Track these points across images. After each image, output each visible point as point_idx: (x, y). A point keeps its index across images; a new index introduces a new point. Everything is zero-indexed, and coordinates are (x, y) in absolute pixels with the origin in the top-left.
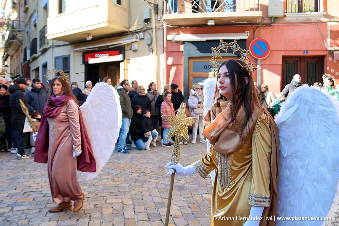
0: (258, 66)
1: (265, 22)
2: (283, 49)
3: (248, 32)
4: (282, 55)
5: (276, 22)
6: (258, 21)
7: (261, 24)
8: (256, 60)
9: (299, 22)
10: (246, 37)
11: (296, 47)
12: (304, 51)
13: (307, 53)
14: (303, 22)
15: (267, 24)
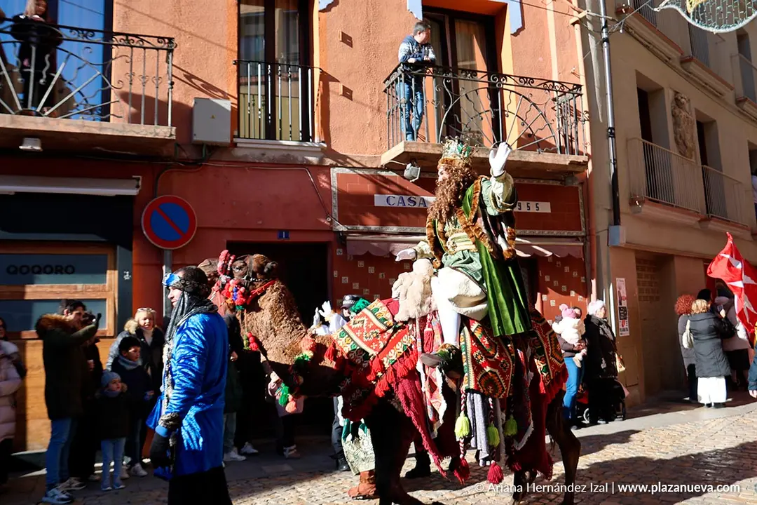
0: (164, 268)
1: (184, 155)
2: (229, 225)
3: (138, 179)
4: (225, 241)
5: (211, 159)
6: (165, 153)
7: (174, 161)
8: (161, 252)
9: (267, 161)
10: (134, 192)
11: (260, 222)
12: (281, 231)
13: (287, 237)
14: (276, 162)
15: (191, 161)
